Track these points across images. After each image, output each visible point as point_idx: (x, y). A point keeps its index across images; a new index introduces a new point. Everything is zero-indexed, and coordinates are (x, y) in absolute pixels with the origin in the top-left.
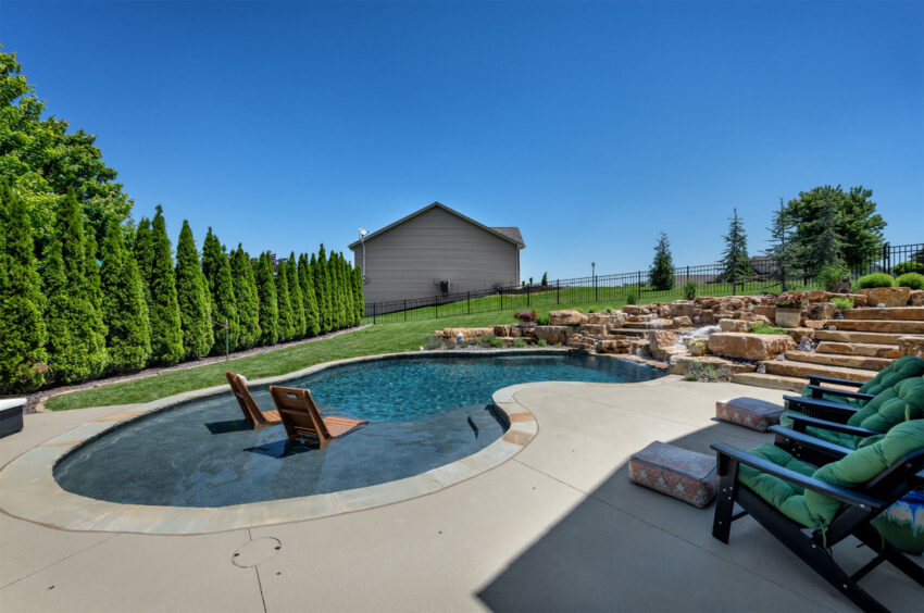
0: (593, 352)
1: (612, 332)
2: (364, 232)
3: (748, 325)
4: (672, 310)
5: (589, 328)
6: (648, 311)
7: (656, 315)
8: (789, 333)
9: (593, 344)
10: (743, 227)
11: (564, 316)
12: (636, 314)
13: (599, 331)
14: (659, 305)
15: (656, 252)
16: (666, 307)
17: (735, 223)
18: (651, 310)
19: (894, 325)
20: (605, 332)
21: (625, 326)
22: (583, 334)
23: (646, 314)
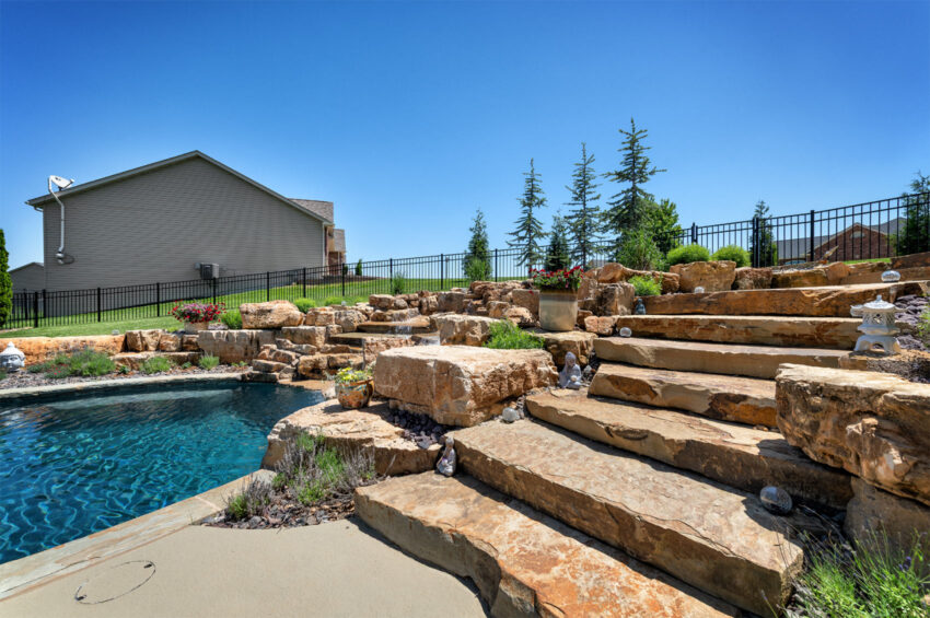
0: (286, 380)
1: (330, 340)
2: (64, 183)
3: (484, 326)
4: (440, 303)
5: (293, 335)
6: (403, 303)
7: (417, 309)
8: (546, 345)
9: (289, 363)
10: (540, 185)
11: (263, 312)
12: (385, 309)
13: (309, 338)
14: (422, 295)
15: (472, 234)
16: (433, 298)
17: (532, 180)
18: (409, 301)
19: (731, 325)
20: (320, 341)
21: (360, 329)
22: (280, 345)
23: (399, 308)
